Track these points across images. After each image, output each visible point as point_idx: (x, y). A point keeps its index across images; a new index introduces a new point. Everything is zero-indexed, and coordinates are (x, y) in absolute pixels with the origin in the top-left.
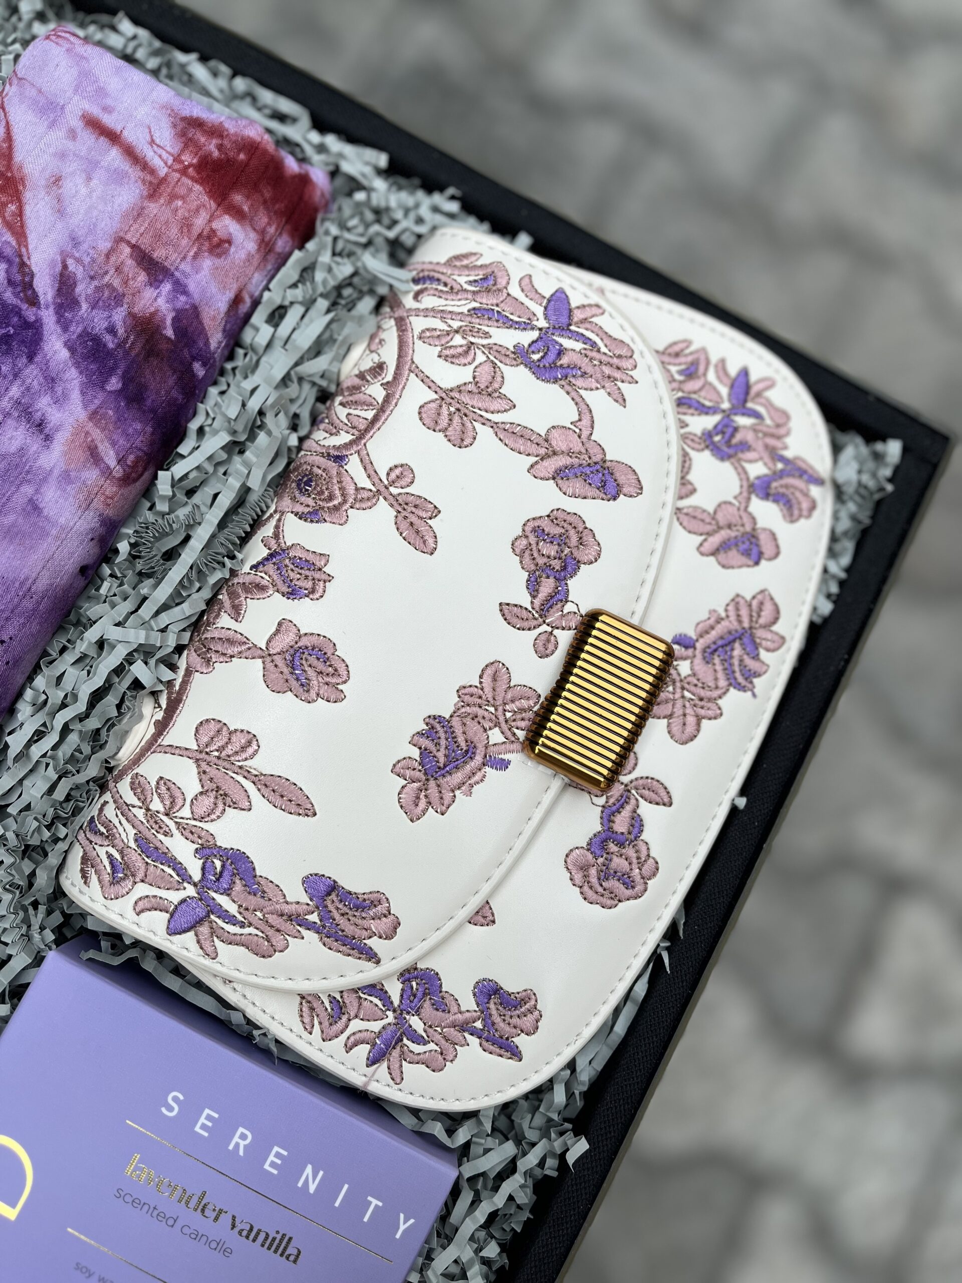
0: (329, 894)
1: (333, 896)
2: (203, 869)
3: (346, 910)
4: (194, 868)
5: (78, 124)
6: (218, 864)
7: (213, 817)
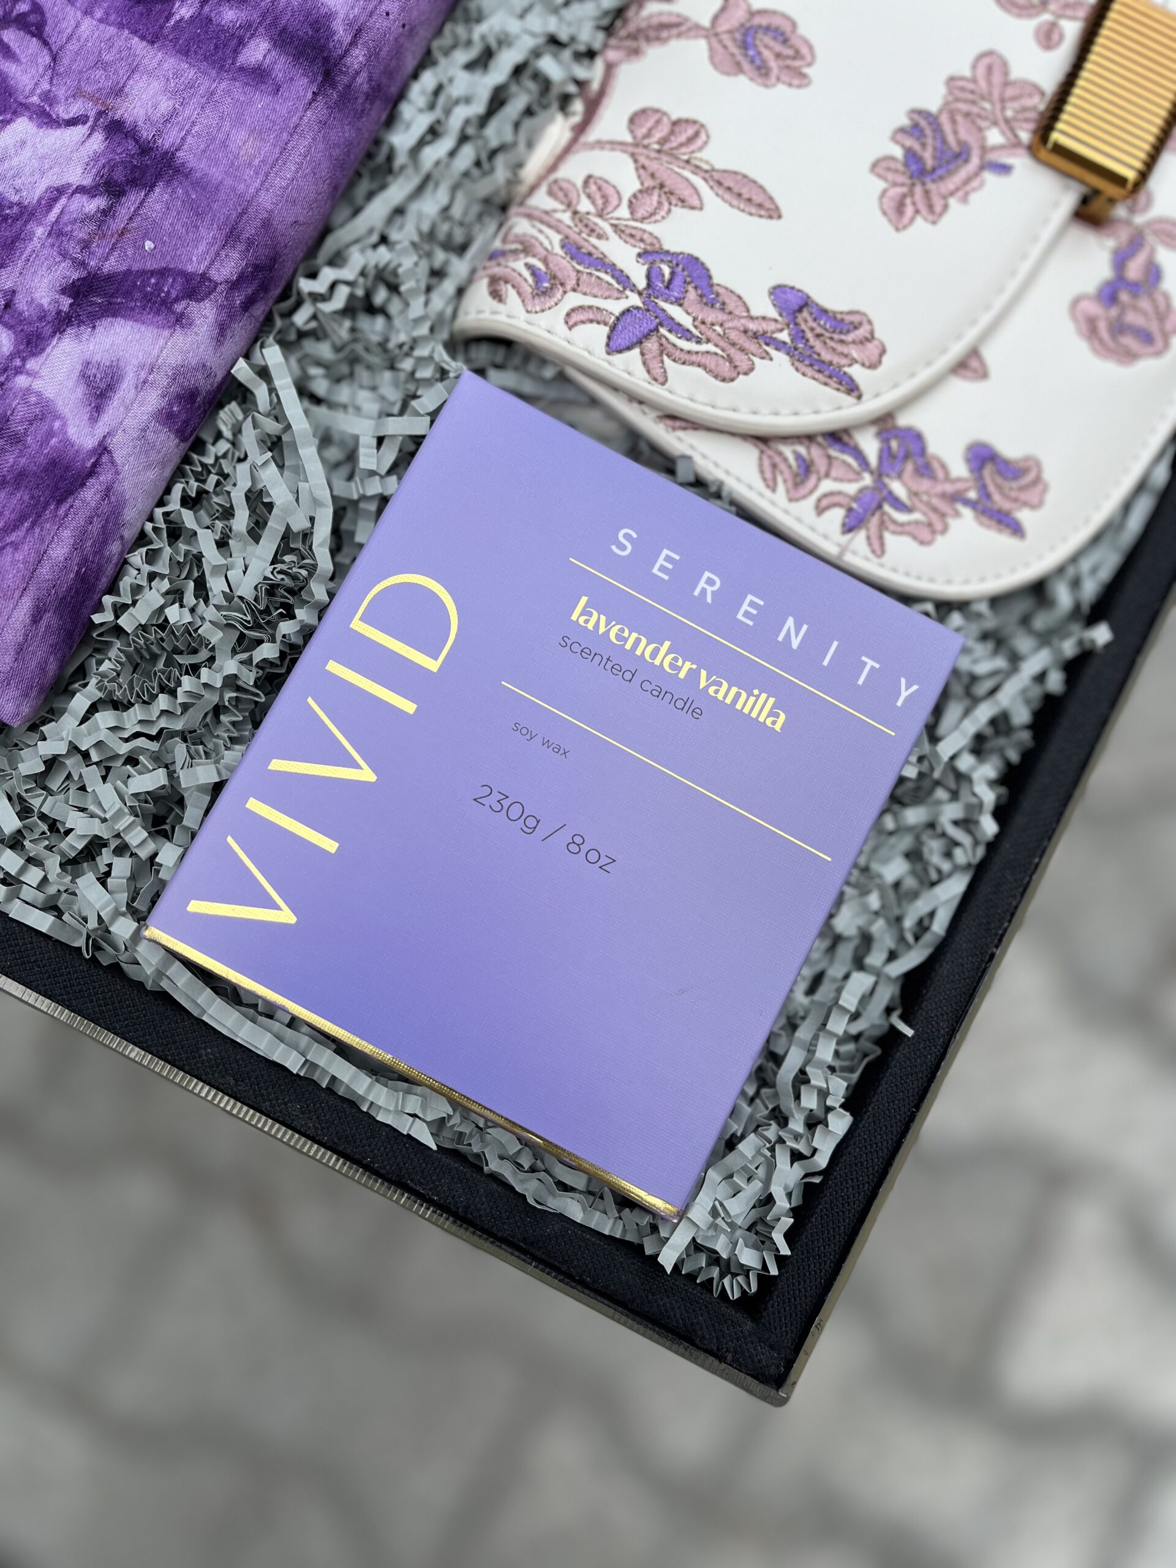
0: (800, 310)
1: (805, 314)
2: (648, 277)
3: (819, 330)
4: (638, 275)
6: (666, 270)
7: (658, 217)
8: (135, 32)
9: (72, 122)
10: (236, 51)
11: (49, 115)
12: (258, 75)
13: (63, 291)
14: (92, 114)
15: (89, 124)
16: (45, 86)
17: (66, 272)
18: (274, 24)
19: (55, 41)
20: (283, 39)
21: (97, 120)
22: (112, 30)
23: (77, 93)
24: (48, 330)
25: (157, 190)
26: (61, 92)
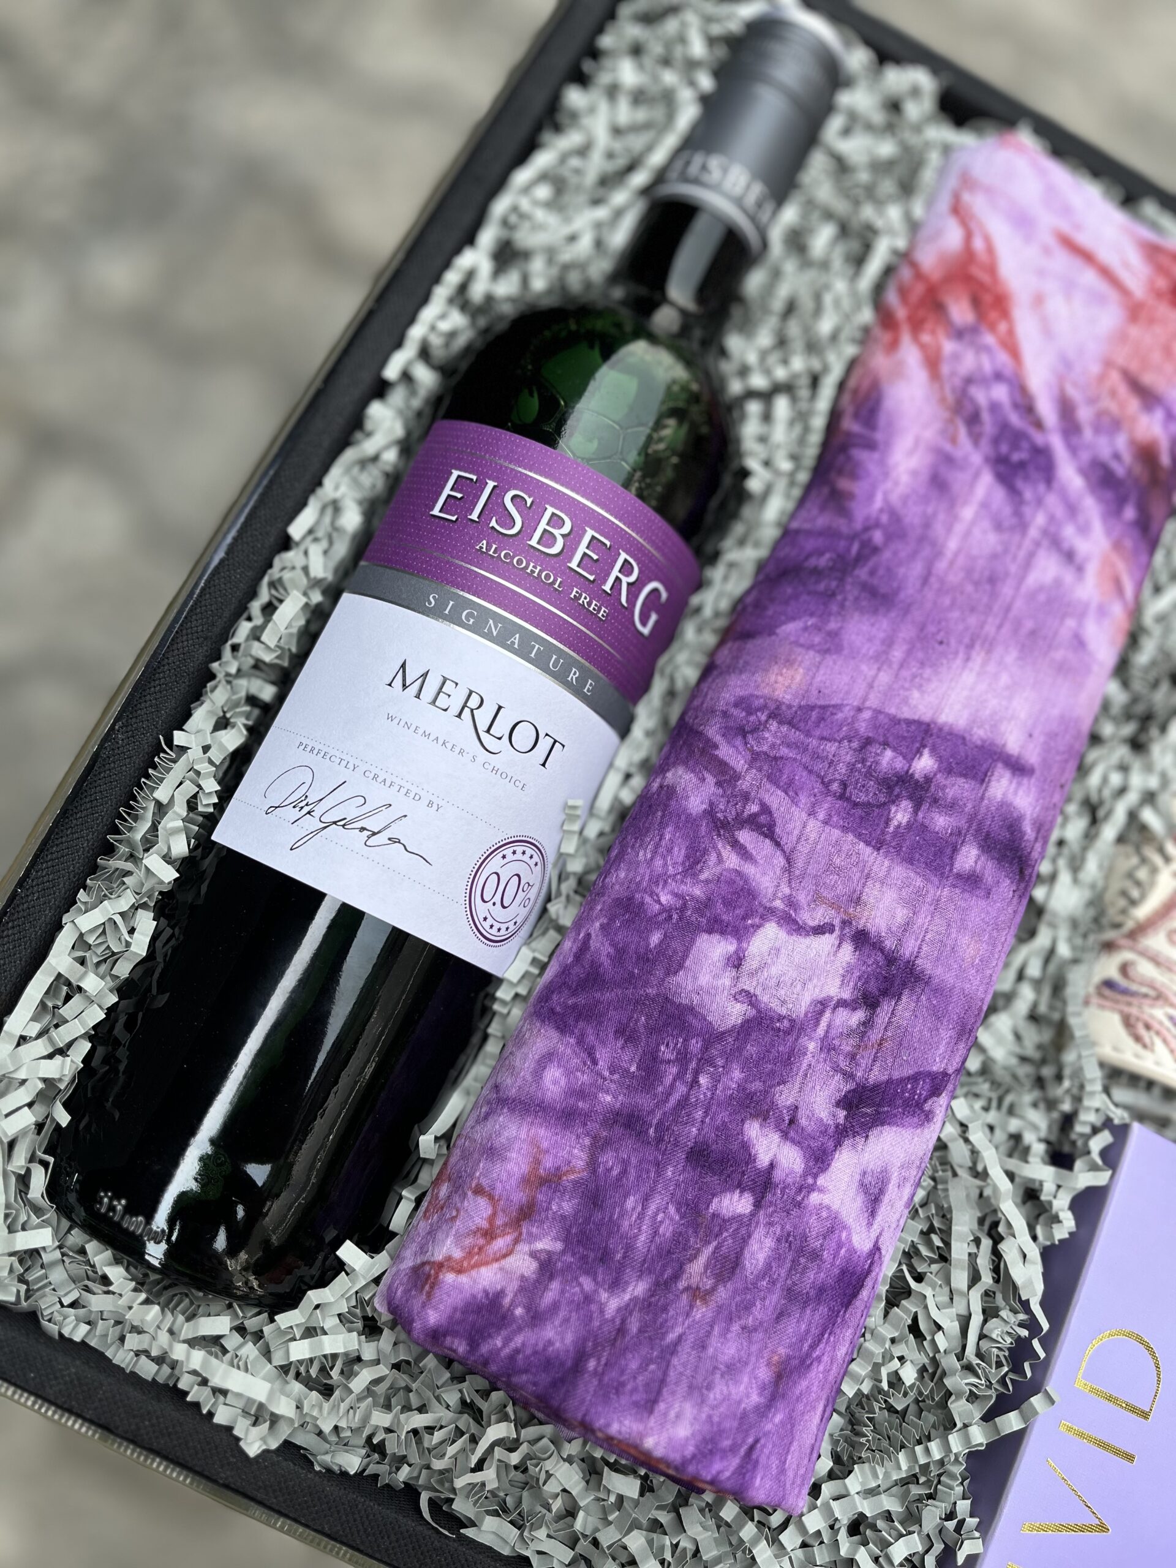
5: (1051, 241)
8: (859, 836)
9: (820, 930)
10: (952, 858)
11: (795, 922)
12: (971, 881)
13: (838, 1104)
14: (837, 922)
15: (837, 932)
16: (787, 891)
17: (838, 1086)
18: (978, 830)
19: (788, 842)
20: (988, 844)
21: (842, 929)
22: (836, 833)
23: (817, 899)
24: (831, 1144)
25: (904, 998)
26: (802, 898)
